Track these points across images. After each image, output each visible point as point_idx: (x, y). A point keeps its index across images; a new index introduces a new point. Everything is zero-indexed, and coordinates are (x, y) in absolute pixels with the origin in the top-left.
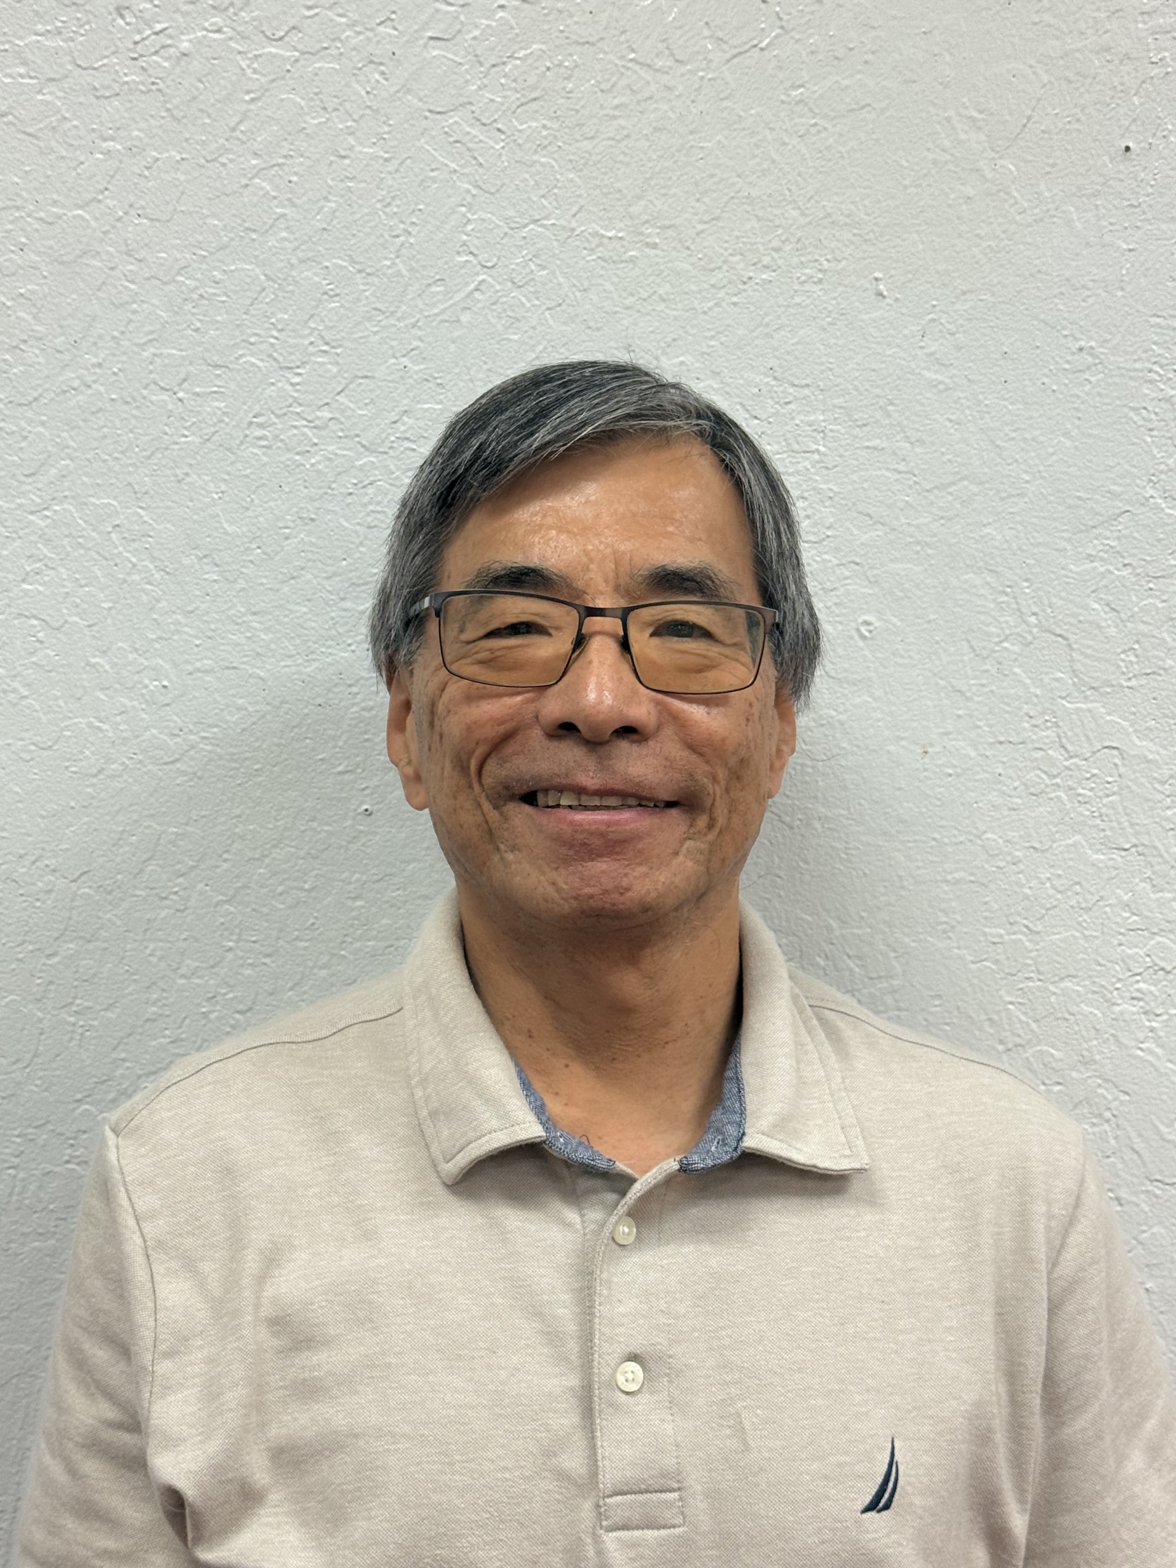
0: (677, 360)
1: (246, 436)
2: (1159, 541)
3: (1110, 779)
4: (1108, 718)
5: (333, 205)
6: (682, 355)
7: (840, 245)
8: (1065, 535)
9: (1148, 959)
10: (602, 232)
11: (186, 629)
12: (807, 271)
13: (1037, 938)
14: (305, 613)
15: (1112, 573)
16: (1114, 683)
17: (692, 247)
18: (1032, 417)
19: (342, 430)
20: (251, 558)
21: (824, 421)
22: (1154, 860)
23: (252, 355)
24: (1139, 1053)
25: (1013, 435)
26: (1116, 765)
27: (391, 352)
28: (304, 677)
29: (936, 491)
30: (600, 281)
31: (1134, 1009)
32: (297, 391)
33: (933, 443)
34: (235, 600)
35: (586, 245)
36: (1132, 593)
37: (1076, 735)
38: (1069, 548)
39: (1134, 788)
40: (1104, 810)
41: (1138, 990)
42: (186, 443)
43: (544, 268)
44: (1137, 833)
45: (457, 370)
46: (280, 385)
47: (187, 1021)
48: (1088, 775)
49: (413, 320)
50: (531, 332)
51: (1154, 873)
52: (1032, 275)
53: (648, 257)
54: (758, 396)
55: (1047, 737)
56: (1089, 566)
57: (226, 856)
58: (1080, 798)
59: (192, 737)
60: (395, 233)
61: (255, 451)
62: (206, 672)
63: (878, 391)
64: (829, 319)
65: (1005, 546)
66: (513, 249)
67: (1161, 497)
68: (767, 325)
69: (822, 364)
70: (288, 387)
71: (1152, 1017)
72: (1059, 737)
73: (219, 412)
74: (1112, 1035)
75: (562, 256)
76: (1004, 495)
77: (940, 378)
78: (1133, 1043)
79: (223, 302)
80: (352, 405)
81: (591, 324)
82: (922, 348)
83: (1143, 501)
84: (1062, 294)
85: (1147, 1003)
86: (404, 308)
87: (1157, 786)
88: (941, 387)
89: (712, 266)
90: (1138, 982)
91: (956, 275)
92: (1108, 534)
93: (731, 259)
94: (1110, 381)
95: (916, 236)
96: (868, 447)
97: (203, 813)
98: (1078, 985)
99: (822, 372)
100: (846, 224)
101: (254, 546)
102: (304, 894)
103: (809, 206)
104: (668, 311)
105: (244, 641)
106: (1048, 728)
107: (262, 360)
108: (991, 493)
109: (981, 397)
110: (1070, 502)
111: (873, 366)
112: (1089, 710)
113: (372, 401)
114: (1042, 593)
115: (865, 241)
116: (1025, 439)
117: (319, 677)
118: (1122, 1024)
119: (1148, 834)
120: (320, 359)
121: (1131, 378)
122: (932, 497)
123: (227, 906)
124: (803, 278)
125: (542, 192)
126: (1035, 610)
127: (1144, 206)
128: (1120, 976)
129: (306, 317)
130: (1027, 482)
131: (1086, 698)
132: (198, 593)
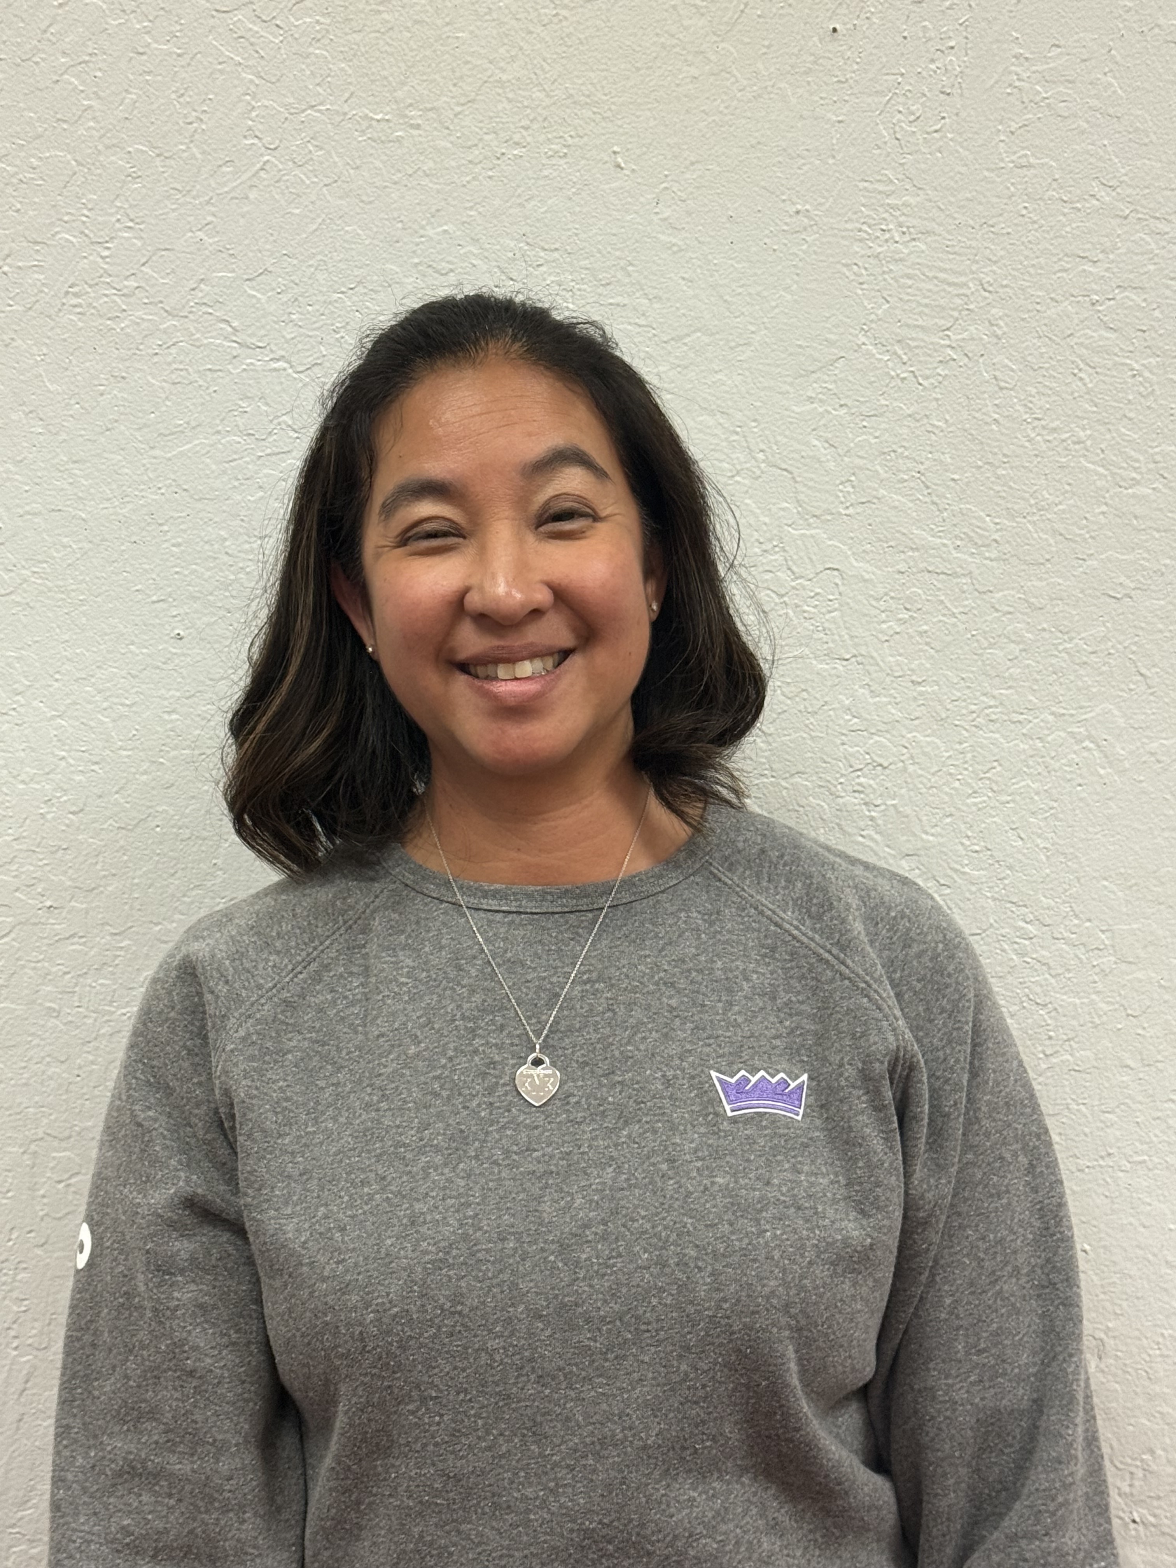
0: (440, 229)
1: (64, 304)
2: (871, 383)
3: (831, 597)
4: (830, 543)
5: (134, 97)
6: (446, 224)
7: (581, 122)
8: (789, 379)
9: (867, 757)
10: (371, 115)
11: (17, 477)
12: (553, 146)
13: (770, 739)
14: (120, 461)
15: (829, 412)
16: (834, 511)
17: (451, 127)
18: (755, 274)
19: (147, 298)
20: (71, 412)
21: (573, 280)
22: (872, 669)
23: (68, 231)
24: (860, 839)
25: (740, 290)
26: (837, 584)
27: (188, 227)
28: (120, 517)
29: (673, 343)
30: (370, 159)
31: (856, 801)
32: (107, 263)
33: (668, 299)
34: (58, 450)
35: (357, 127)
36: (848, 431)
37: (801, 558)
38: (792, 390)
39: (852, 604)
40: (826, 625)
41: (859, 784)
42: (10, 311)
43: (321, 149)
44: (856, 645)
45: (246, 242)
46: (91, 258)
47: (28, 821)
48: (812, 594)
49: (207, 198)
50: (311, 207)
51: (872, 680)
52: (752, 147)
53: (412, 136)
54: (514, 260)
55: (776, 560)
56: (809, 407)
57: (57, 676)
58: (806, 615)
59: (23, 572)
60: (189, 120)
61: (71, 317)
62: (35, 514)
63: (618, 253)
64: (574, 190)
65: (735, 390)
66: (293, 132)
67: (871, 344)
68: (519, 196)
69: (569, 230)
70: (99, 260)
71: (872, 807)
72: (786, 560)
73: (39, 283)
74: (838, 824)
75: (336, 137)
76: (733, 344)
77: (674, 241)
78: (855, 831)
79: (40, 185)
80: (155, 275)
81: (364, 198)
82: (657, 213)
83: (856, 348)
84: (780, 162)
85: (867, 795)
86: (198, 187)
87: (874, 603)
88: (675, 249)
89: (470, 143)
90: (858, 776)
91: (685, 147)
92: (826, 378)
93: (486, 137)
94: (824, 240)
95: (648, 113)
96: (611, 304)
97: (36, 639)
98: (807, 780)
99: (570, 237)
100: (587, 104)
101: (73, 402)
102: (127, 709)
103: (553, 88)
104: (431, 185)
105: (67, 486)
106: (776, 553)
107: (75, 236)
108: (721, 343)
109: (710, 257)
110: (791, 350)
111: (614, 231)
112: (812, 536)
113: (173, 271)
114: (767, 432)
115: (604, 118)
116: (750, 294)
117: (134, 517)
118: (845, 814)
119: (866, 645)
120: (126, 235)
121: (843, 237)
122: (669, 348)
123: (59, 721)
124: (550, 153)
125: (318, 81)
126: (762, 446)
127: (851, 81)
128: (844, 772)
129: (112, 197)
130: (753, 332)
131: (809, 525)
132: (26, 444)
